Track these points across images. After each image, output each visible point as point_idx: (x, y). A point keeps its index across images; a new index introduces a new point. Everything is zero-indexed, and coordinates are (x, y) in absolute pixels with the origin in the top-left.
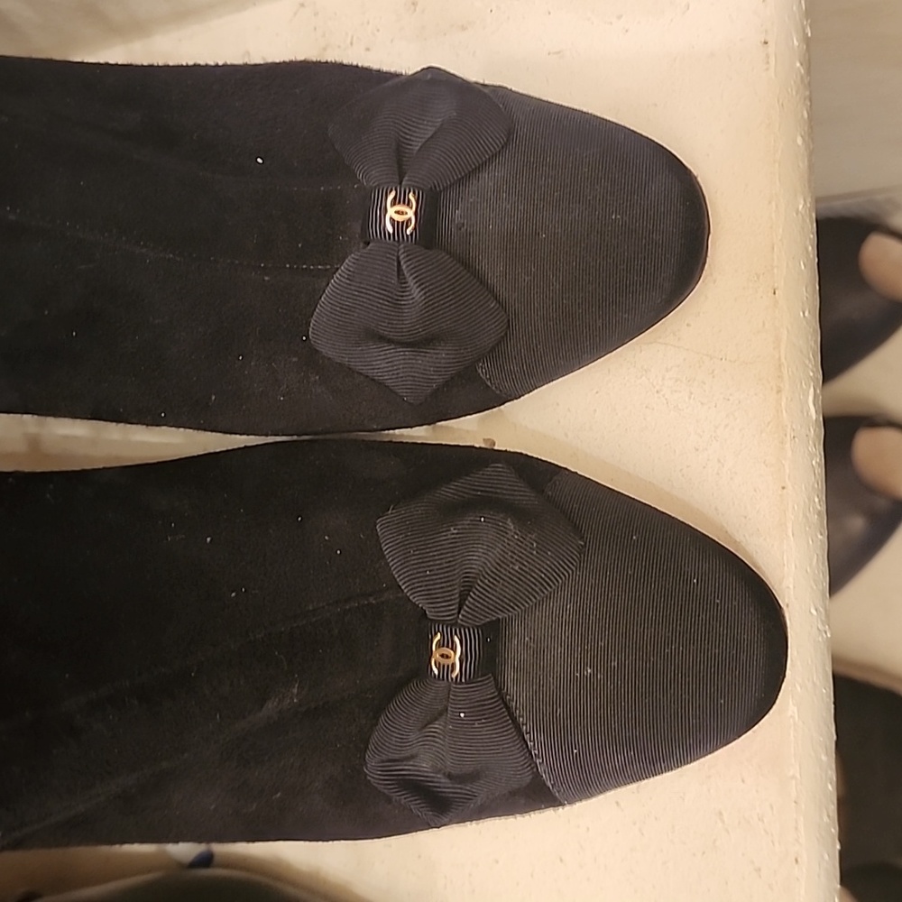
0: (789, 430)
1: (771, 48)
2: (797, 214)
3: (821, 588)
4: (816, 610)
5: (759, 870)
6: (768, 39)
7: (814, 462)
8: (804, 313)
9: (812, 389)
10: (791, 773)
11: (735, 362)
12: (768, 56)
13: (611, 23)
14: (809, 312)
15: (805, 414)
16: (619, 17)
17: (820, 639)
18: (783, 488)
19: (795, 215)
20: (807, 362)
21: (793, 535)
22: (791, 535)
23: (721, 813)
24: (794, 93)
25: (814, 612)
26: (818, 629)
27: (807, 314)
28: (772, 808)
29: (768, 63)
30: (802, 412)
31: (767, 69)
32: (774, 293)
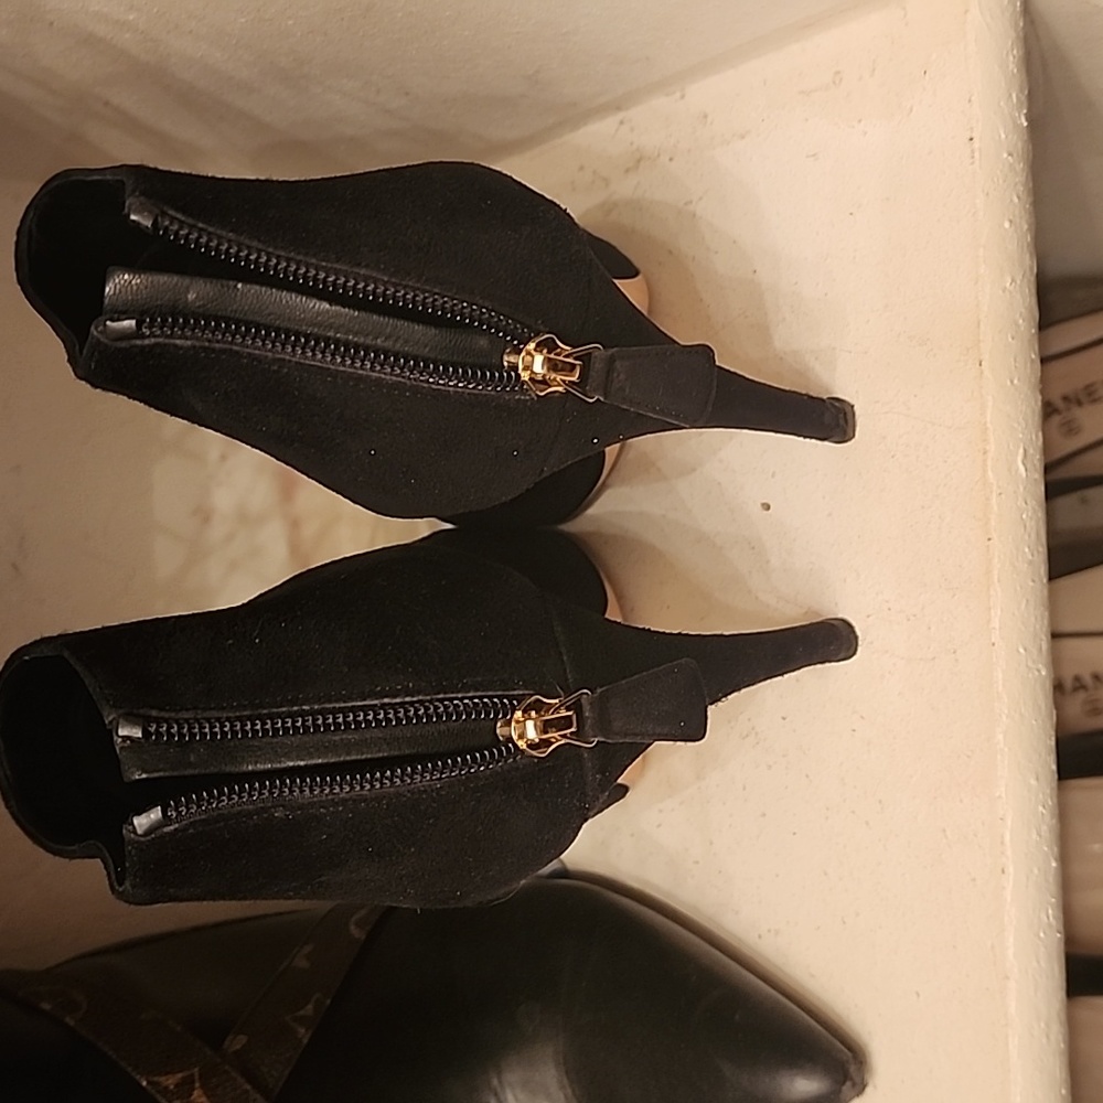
0: (995, 488)
1: (976, 144)
2: (1004, 291)
3: (1032, 629)
4: (1025, 650)
5: (974, 880)
6: (974, 135)
7: (1024, 516)
8: (1012, 382)
9: (1021, 451)
10: (997, 794)
11: (950, 428)
12: (973, 152)
13: (853, 127)
14: (1019, 380)
15: (1013, 473)
16: (860, 121)
17: (1030, 675)
18: (989, 539)
19: (1001, 292)
20: (1016, 425)
21: (999, 581)
22: (996, 581)
23: (944, 831)
24: (1001, 181)
25: (1022, 650)
26: (1027, 666)
27: (1016, 382)
28: (983, 824)
29: (973, 157)
30: (1009, 470)
31: (973, 163)
32: (980, 365)
